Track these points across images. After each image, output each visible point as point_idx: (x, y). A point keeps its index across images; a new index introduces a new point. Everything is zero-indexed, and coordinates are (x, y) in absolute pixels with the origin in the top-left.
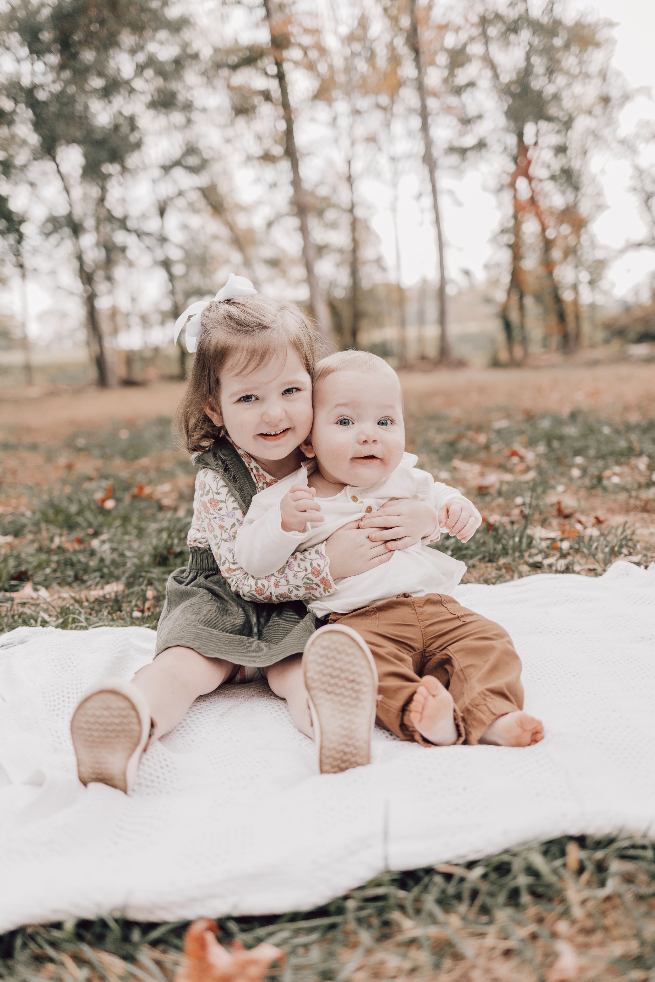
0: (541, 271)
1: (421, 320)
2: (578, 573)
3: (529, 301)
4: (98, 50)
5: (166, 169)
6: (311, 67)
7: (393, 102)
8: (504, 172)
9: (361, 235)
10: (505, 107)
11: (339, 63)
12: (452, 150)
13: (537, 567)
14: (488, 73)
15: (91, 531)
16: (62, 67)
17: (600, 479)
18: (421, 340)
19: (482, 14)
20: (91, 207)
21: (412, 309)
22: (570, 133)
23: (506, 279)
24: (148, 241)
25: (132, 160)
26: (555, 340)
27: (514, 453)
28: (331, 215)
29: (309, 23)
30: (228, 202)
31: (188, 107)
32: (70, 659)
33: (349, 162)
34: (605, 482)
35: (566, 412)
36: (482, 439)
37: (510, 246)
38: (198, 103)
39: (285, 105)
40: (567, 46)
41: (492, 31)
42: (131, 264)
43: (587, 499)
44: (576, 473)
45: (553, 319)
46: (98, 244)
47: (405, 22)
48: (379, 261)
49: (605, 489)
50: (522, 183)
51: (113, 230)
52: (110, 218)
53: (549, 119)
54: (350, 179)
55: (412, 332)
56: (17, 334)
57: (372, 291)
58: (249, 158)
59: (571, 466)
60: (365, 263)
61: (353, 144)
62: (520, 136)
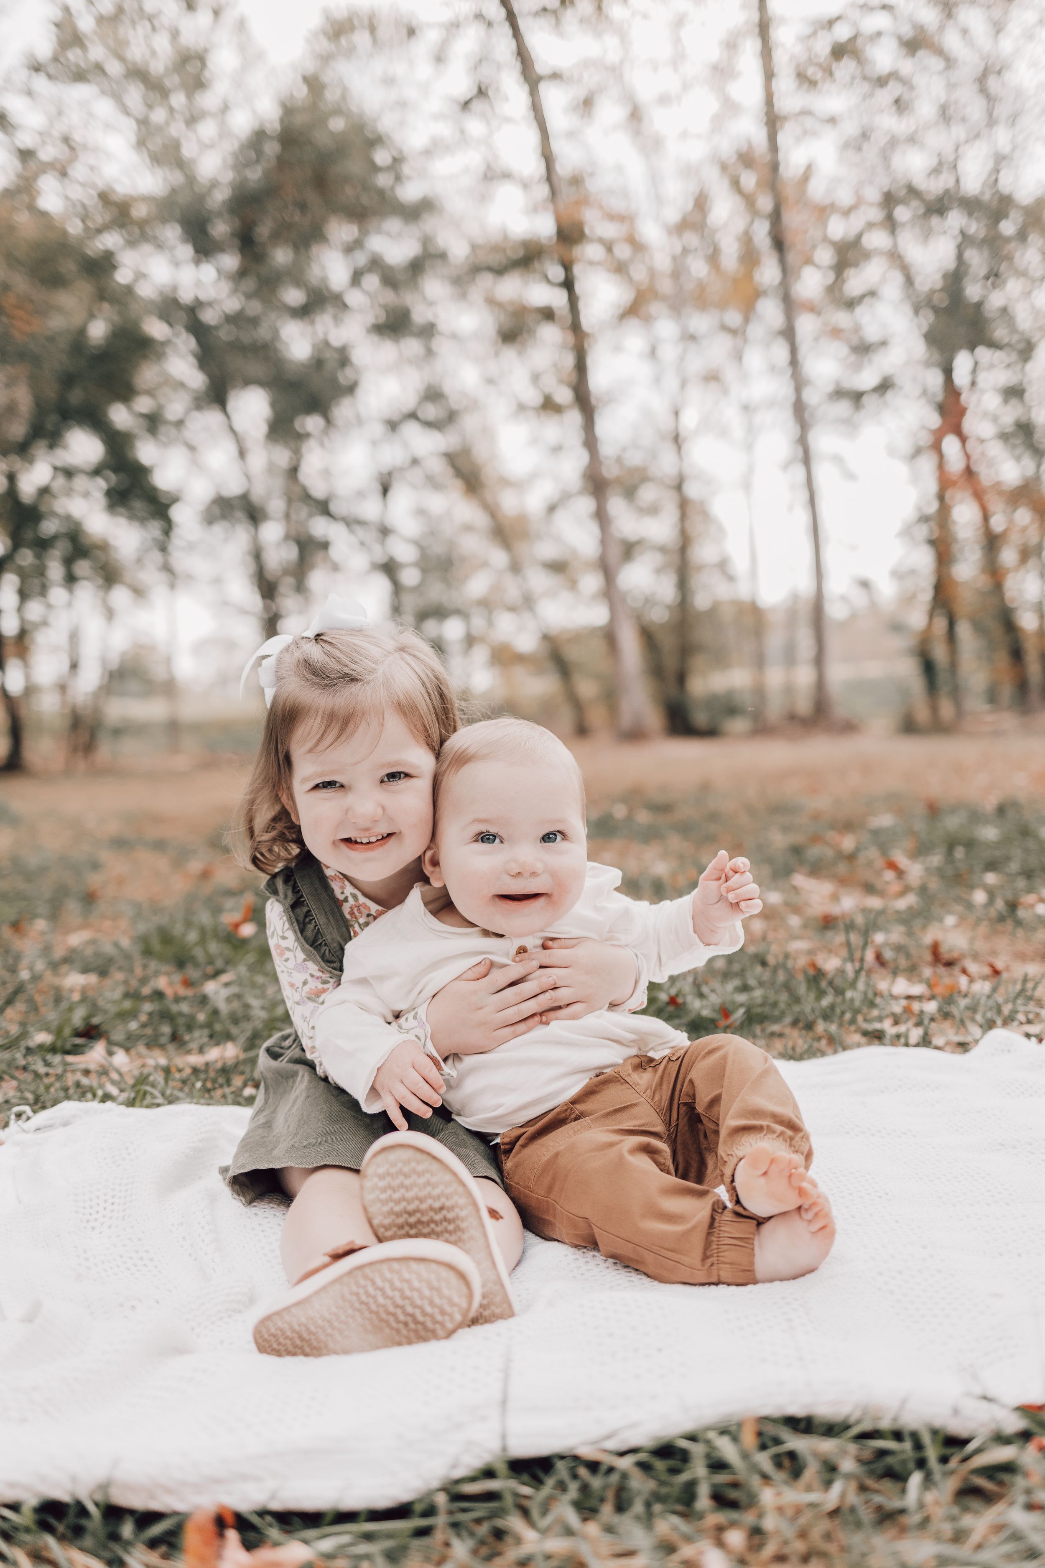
0: (983, 582)
1: (790, 658)
2: (937, 1048)
3: (964, 631)
4: (296, 248)
5: (393, 425)
6: (620, 269)
7: (747, 320)
8: (924, 427)
9: (695, 527)
10: (925, 328)
11: (662, 261)
12: (839, 394)
13: (877, 1037)
14: (896, 278)
15: (210, 970)
16: (242, 274)
17: (1013, 906)
18: (789, 690)
19: (886, 190)
20: (278, 483)
21: (775, 641)
22: (1029, 366)
23: (927, 596)
24: (360, 531)
25: (343, 410)
26: (1007, 691)
27: (892, 866)
28: (647, 494)
29: (617, 205)
30: (489, 474)
31: (428, 331)
32: (127, 1149)
33: (677, 414)
34: (1021, 913)
35: (990, 803)
36: (848, 843)
37: (932, 542)
38: (443, 325)
39: (576, 327)
40: (1022, 236)
41: (902, 213)
42: (335, 568)
43: (987, 938)
44: (979, 897)
45: (1003, 659)
46: (287, 537)
47: (765, 203)
48: (723, 566)
49: (1019, 923)
50: (951, 444)
51: (311, 515)
52: (307, 497)
53: (993, 345)
54: (677, 440)
55: (775, 677)
56: (159, 673)
57: (713, 612)
58: (521, 408)
59: (972, 887)
60: (700, 568)
61: (684, 384)
62: (948, 372)
